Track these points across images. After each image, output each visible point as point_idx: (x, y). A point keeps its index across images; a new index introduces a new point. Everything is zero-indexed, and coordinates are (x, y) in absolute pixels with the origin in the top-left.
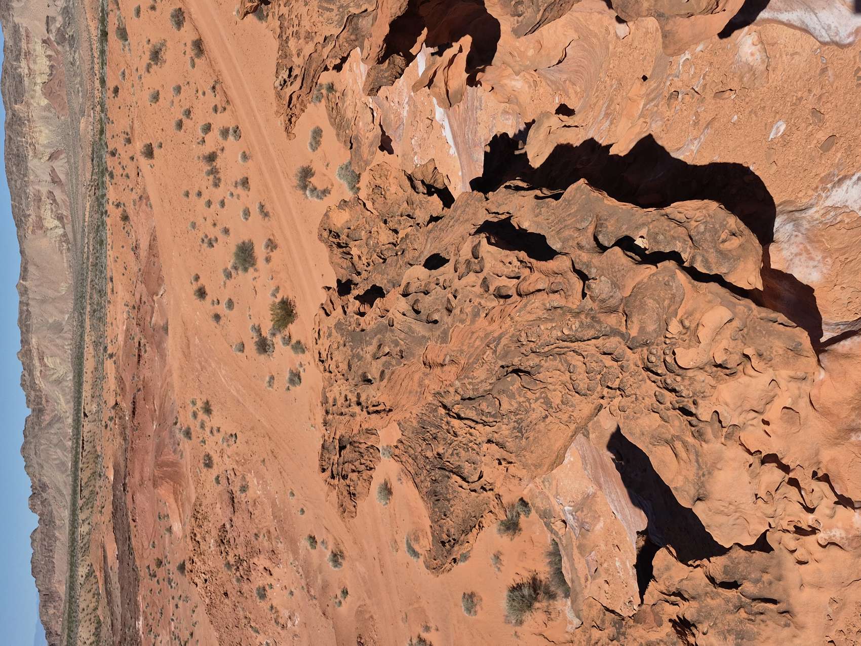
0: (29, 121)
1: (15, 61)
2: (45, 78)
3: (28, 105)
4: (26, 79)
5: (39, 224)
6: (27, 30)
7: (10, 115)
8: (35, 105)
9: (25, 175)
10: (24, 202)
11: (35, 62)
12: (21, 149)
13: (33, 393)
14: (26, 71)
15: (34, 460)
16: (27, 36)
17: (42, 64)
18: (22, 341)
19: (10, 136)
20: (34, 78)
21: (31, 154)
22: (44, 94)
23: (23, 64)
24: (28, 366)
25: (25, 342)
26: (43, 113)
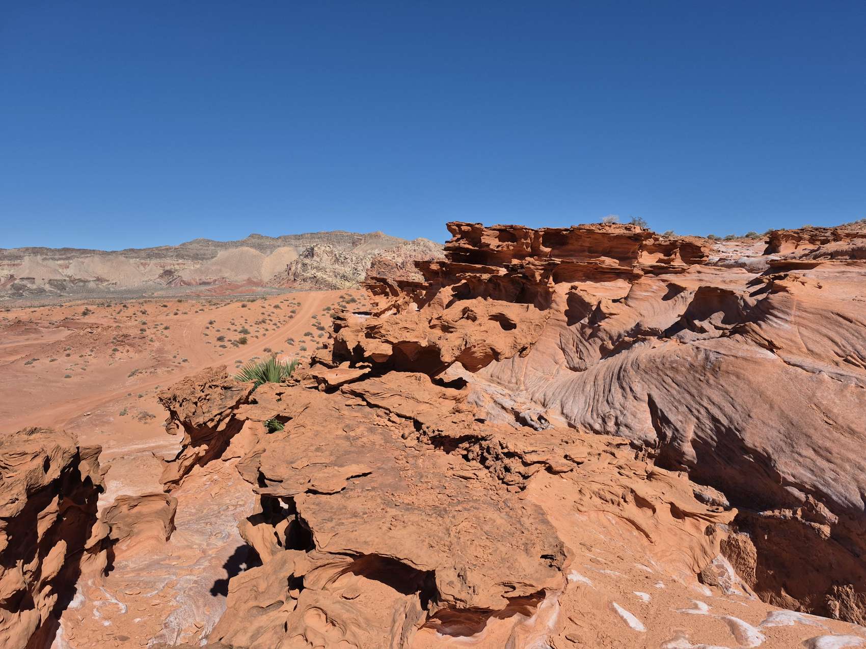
6: (19, 265)
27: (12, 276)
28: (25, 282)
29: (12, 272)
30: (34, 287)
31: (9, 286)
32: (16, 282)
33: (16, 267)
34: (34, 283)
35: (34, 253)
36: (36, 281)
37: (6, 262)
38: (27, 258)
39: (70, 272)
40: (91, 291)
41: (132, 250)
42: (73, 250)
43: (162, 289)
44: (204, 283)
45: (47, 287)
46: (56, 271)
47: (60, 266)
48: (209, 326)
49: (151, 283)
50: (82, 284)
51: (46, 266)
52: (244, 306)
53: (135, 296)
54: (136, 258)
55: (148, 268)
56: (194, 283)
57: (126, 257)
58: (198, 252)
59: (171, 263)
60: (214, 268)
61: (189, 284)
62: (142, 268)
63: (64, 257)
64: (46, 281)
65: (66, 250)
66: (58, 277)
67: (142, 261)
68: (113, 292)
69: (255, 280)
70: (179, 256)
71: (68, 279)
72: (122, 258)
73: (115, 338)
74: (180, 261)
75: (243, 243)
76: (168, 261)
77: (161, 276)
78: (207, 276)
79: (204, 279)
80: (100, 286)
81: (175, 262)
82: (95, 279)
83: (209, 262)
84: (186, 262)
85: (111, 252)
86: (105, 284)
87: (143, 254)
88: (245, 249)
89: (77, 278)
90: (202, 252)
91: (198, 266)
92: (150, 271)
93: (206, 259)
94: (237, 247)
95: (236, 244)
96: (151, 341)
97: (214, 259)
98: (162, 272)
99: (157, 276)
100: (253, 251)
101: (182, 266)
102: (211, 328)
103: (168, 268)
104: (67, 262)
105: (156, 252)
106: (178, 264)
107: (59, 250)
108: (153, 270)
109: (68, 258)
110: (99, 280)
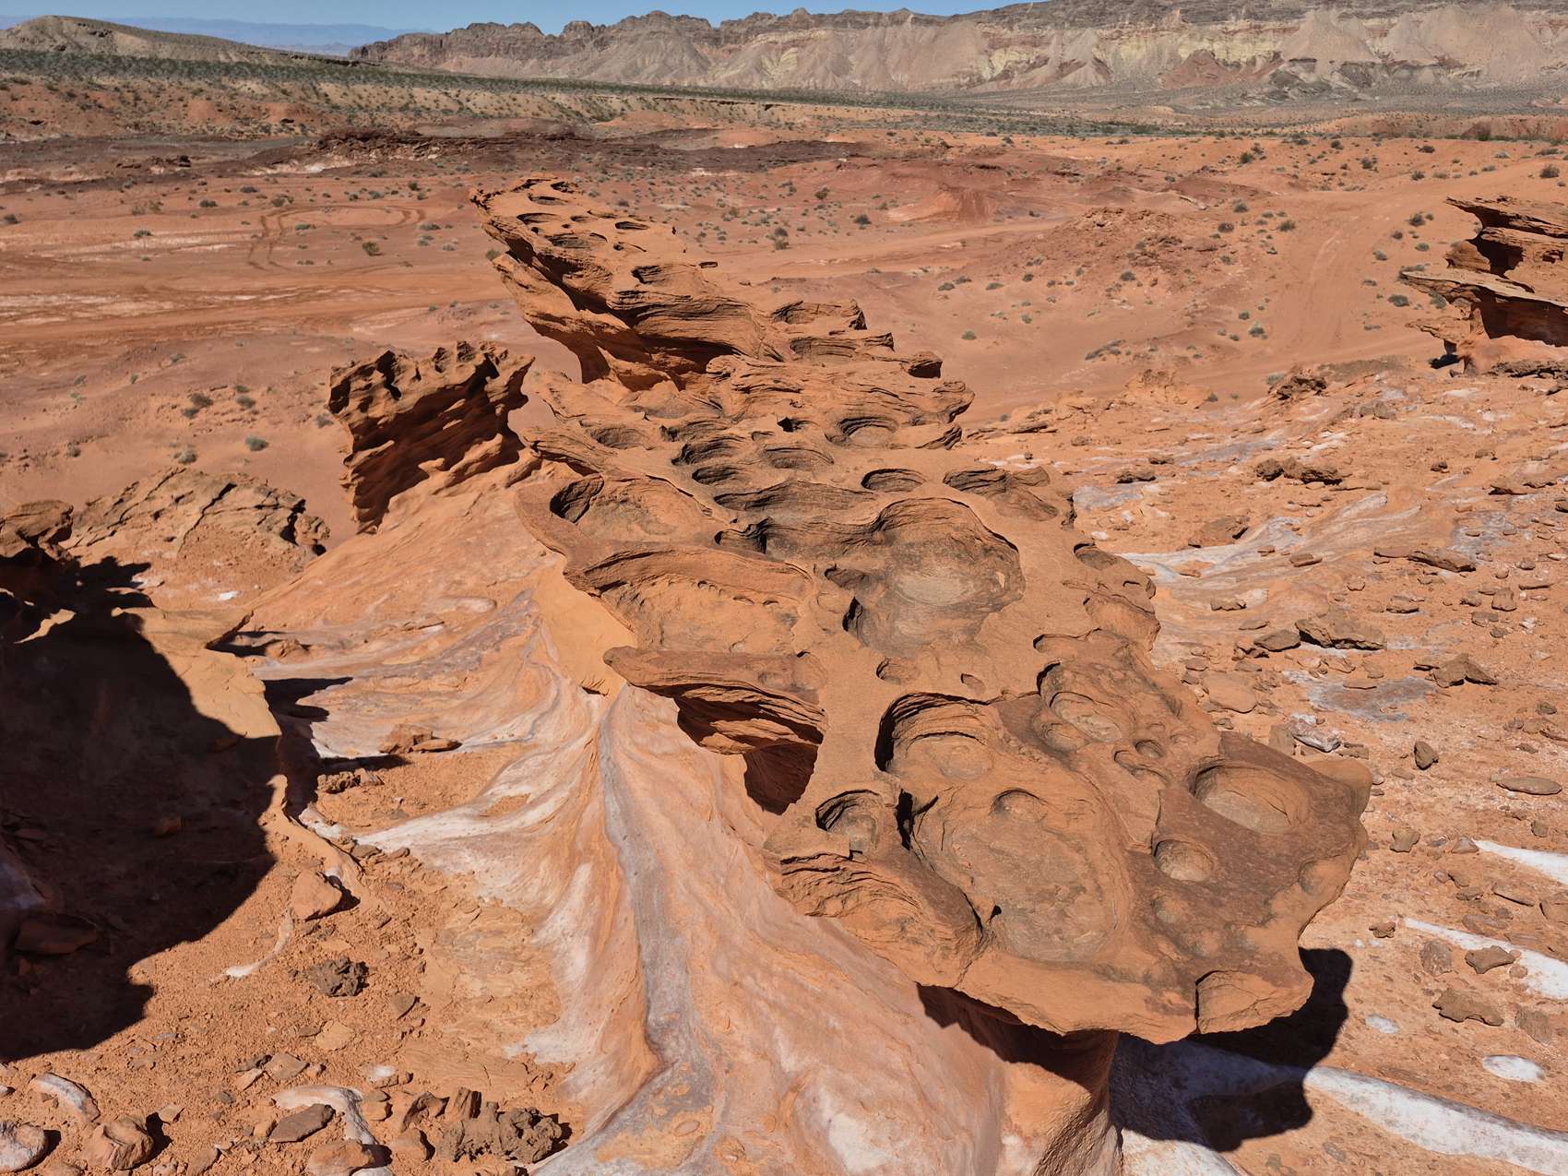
0: (1156, 30)
1: (1248, 11)
2: (1221, 55)
3: (1179, 30)
4: (1219, 27)
5: (996, 44)
6: (1294, 29)
8: (1180, 40)
9: (1072, 23)
10: (1032, 21)
11: (1245, 41)
12: (1112, 18)
13: (744, 30)
14: (1231, 28)
15: (644, 31)
16: (1285, 30)
17: (1241, 51)
18: (822, 15)
20: (1221, 39)
21: (1106, 33)
22: (1196, 53)
23: (1243, 24)
24: (785, 24)
25: (820, 20)
26: (1166, 52)
27: (1277, 55)
28: (1297, 68)
29: (1277, 48)
30: (1312, 78)
31: (1267, 77)
32: (1281, 68)
33: (1286, 35)
34: (1312, 70)
36: (1319, 64)
37: (1272, 24)
38: (1310, 15)
39: (1384, 45)
40: (1421, 91)
45: (1336, 80)
46: (1360, 44)
47: (1371, 30)
50: (1405, 73)
51: (1340, 32)
53: (1511, 104)
54: (1542, 8)
57: (1517, 7)
62: (1548, 33)
63: (1382, 10)
64: (1337, 65)
66: (1362, 58)
67: (1555, 16)
68: (1470, 94)
71: (1379, 61)
72: (1507, 10)
80: (1443, 79)
82: (1435, 62)
86: (1458, 72)
89: (1399, 58)
104: (1386, 21)
109: (1391, 13)
110: (1444, 64)
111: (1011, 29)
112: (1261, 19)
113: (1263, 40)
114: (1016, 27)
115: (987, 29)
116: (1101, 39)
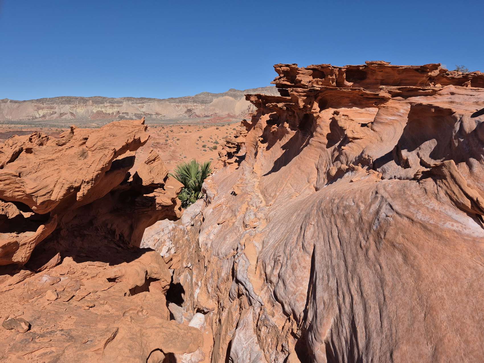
0: (86, 105)
1: (109, 102)
2: (105, 112)
3: (92, 105)
4: (103, 105)
7: (87, 99)
8: (93, 108)
9: (62, 103)
10: (49, 102)
11: (110, 108)
12: (73, 102)
14: (106, 105)
16: (119, 106)
17: (110, 111)
19: (78, 98)
20: (104, 108)
21: (72, 106)
22: (98, 111)
23: (108, 104)
26: (90, 111)
27: (118, 112)
28: (124, 115)
29: (118, 110)
30: (128, 117)
31: (117, 117)
32: (120, 115)
33: (120, 107)
34: (128, 115)
35: (128, 100)
36: (129, 114)
37: (116, 105)
38: (125, 103)
39: (143, 110)
40: (154, 120)
41: (172, 98)
42: (145, 98)
43: (186, 119)
44: (207, 116)
45: (134, 117)
46: (137, 109)
47: (139, 106)
48: (199, 139)
49: (181, 116)
50: (149, 116)
51: (133, 107)
52: (217, 129)
53: (173, 122)
54: (174, 102)
55: (180, 108)
56: (201, 116)
57: (170, 102)
58: (204, 99)
59: (190, 105)
60: (211, 108)
61: (199, 117)
62: (177, 108)
63: (141, 102)
64: (134, 114)
65: (142, 99)
66: (139, 113)
67: (177, 104)
68: (163, 121)
69: (232, 115)
70: (195, 102)
71: (143, 113)
72: (167, 103)
73: (153, 144)
74: (195, 104)
75: (226, 94)
76: (189, 104)
77: (186, 112)
78: (208, 112)
79: (206, 114)
80: (157, 117)
81: (192, 105)
82: (155, 113)
83: (209, 105)
84: (198, 105)
85: (163, 99)
86: (160, 116)
87: (177, 100)
88: (227, 97)
89: (147, 113)
90: (205, 99)
91: (203, 107)
92: (181, 110)
93: (208, 103)
94: (223, 96)
95: (223, 95)
96: (170, 146)
97: (211, 103)
98: (186, 110)
99: (184, 112)
100: (231, 98)
101: (196, 107)
102: (200, 140)
103: (189, 108)
104: (142, 104)
105: (184, 99)
106: (194, 106)
107: (139, 99)
108: (182, 109)
109: (143, 103)
110: (157, 114)
111: (43, 105)
112: (113, 103)
113: (114, 108)
114: (44, 104)
115: (36, 104)
116: (71, 107)
